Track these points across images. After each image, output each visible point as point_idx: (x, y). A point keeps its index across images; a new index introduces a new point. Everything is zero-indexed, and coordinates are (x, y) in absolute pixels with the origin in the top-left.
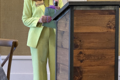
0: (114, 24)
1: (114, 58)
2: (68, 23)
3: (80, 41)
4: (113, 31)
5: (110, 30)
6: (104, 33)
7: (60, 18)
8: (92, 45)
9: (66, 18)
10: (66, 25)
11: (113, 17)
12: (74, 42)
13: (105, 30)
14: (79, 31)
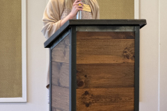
0: (133, 51)
1: (133, 100)
2: (68, 50)
3: (86, 76)
4: (131, 61)
5: (126, 60)
6: (119, 65)
7: (55, 45)
8: (102, 81)
9: (64, 44)
10: (65, 53)
11: (131, 42)
12: (77, 77)
13: (120, 61)
14: (84, 62)
